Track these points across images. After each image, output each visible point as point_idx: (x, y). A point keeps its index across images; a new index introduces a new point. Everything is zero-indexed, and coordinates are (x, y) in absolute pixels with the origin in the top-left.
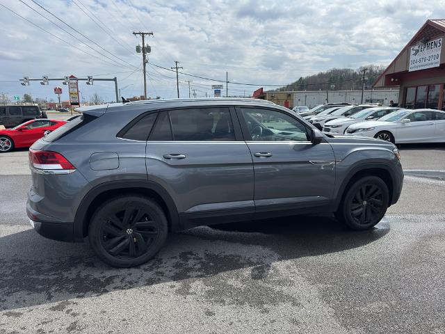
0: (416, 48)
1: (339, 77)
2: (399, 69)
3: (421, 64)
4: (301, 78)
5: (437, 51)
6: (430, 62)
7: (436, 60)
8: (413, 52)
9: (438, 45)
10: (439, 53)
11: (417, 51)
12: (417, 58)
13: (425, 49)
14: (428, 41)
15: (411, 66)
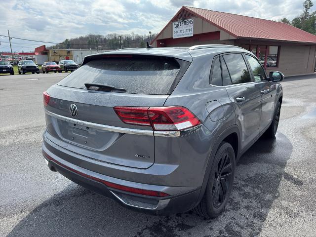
0: (177, 23)
1: (95, 41)
2: (166, 37)
3: (181, 34)
4: (67, 40)
5: (191, 26)
6: (187, 33)
7: (191, 32)
8: (174, 26)
9: (191, 22)
10: (192, 27)
11: (178, 26)
12: (178, 29)
13: (183, 24)
14: (184, 19)
15: (174, 35)
